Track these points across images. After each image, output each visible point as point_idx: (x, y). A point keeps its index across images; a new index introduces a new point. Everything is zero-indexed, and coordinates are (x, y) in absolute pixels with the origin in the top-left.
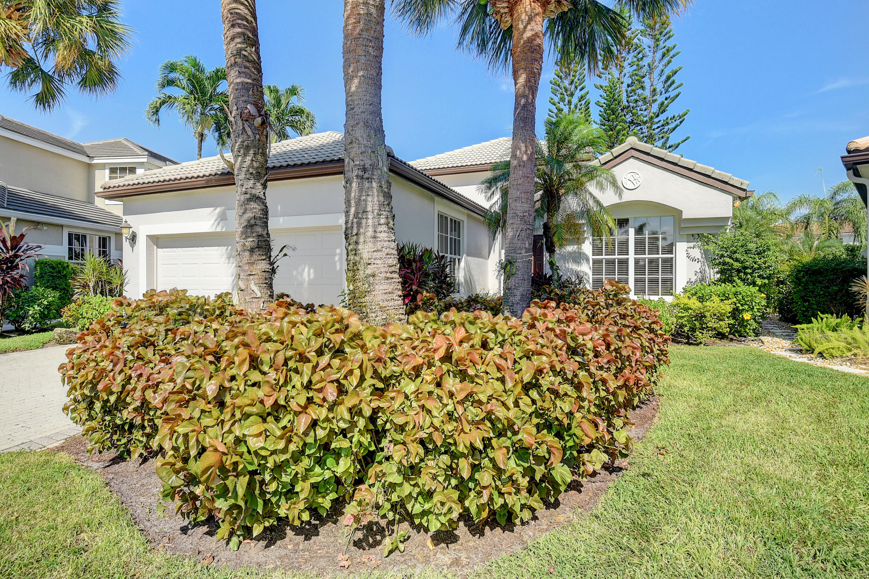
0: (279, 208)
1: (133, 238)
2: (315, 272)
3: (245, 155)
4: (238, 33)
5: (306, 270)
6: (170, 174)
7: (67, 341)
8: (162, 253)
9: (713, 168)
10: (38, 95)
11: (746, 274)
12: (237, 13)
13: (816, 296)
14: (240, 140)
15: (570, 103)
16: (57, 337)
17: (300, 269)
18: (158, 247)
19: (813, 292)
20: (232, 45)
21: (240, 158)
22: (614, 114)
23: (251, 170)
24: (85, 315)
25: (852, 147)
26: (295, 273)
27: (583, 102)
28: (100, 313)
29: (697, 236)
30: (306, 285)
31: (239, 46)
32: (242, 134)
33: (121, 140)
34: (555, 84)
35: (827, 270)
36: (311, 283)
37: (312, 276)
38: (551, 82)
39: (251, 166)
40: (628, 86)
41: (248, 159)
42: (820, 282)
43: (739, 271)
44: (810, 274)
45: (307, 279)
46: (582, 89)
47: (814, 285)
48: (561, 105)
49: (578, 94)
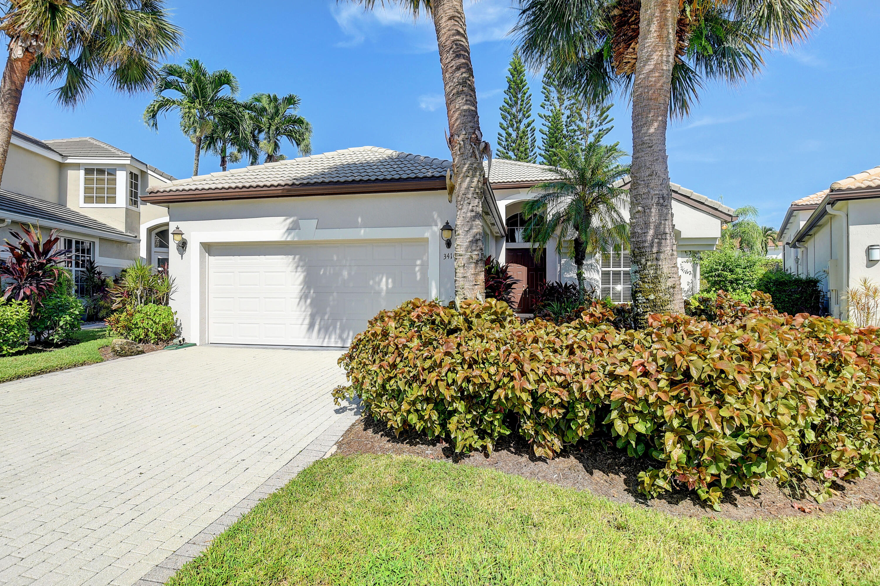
0: (360, 220)
1: (183, 245)
2: (394, 282)
3: (473, 176)
4: (463, 64)
5: (384, 279)
6: (224, 181)
7: (129, 353)
8: (213, 261)
9: (706, 197)
10: (62, 88)
11: (737, 284)
12: (461, 45)
13: (782, 302)
14: (469, 162)
15: (518, 128)
16: (119, 349)
17: (377, 280)
18: (210, 255)
19: (779, 299)
20: (458, 74)
21: (468, 179)
22: (557, 142)
23: (477, 191)
24: (140, 324)
25: (836, 187)
26: (371, 283)
27: (529, 129)
28: (155, 322)
29: (689, 253)
30: (383, 294)
31: (464, 75)
32: (471, 157)
33: (87, 138)
34: (505, 111)
35: (790, 281)
36: (388, 291)
37: (390, 286)
38: (500, 109)
39: (477, 187)
40: (568, 117)
41: (476, 180)
42: (785, 291)
43: (731, 282)
44: (777, 285)
45: (384, 288)
46: (528, 117)
47: (780, 293)
48: (510, 130)
49: (525, 121)
